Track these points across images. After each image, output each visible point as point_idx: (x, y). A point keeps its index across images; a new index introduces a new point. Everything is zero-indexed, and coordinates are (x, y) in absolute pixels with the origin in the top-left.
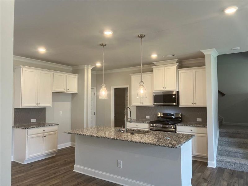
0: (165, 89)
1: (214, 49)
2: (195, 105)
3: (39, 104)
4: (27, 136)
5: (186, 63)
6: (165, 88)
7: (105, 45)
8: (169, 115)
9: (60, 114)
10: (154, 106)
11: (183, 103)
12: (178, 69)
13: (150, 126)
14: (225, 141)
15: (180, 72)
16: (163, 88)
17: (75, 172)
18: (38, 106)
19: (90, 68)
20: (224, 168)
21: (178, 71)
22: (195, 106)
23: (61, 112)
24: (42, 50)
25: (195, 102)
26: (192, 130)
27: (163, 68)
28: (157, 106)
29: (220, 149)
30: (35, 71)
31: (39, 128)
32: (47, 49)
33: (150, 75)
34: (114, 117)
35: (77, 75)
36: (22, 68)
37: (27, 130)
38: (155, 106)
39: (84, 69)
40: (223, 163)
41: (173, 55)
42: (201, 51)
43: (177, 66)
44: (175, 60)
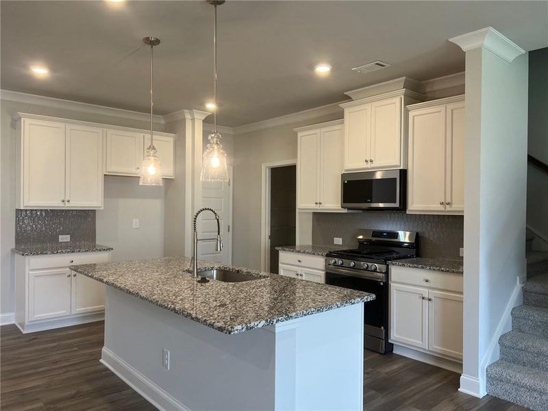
0: (373, 166)
1: (492, 29)
2: (448, 208)
3: (69, 201)
4: (27, 271)
5: (435, 88)
6: (371, 161)
7: (157, 42)
8: (385, 237)
9: (134, 227)
10: (345, 211)
11: (417, 203)
12: (405, 105)
13: (328, 264)
14: (531, 318)
15: (411, 114)
16: (366, 161)
17: (102, 364)
18: (67, 206)
19: (199, 117)
20: (509, 402)
21: (407, 112)
22: (448, 211)
23: (136, 222)
24: (40, 71)
25: (448, 200)
26: (429, 279)
27: (368, 106)
28: (361, 211)
29: (507, 343)
30: (57, 124)
31: (58, 255)
32: (53, 69)
33: (339, 127)
34: (267, 237)
35: (173, 135)
36: (22, 119)
37: (27, 258)
38: (350, 211)
39: (184, 120)
40: (507, 387)
41: (377, 64)
42: (451, 40)
43: (403, 96)
44: (398, 82)
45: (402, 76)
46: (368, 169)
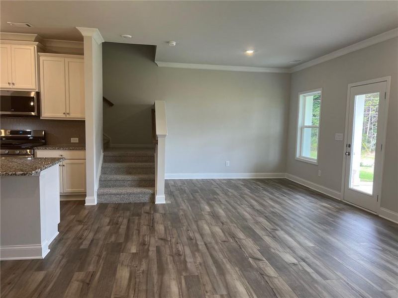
2: (68, 116)
6: (13, 84)
8: (21, 134)
11: (48, 113)
12: (38, 52)
14: (110, 167)
15: (41, 59)
16: (9, 83)
20: (107, 203)
21: (38, 57)
22: (68, 118)
25: (68, 112)
26: (63, 155)
27: (9, 46)
29: (103, 179)
40: (106, 197)
41: (27, 25)
42: (77, 28)
43: (36, 46)
44: (32, 36)
45: (36, 34)
46: (11, 89)
